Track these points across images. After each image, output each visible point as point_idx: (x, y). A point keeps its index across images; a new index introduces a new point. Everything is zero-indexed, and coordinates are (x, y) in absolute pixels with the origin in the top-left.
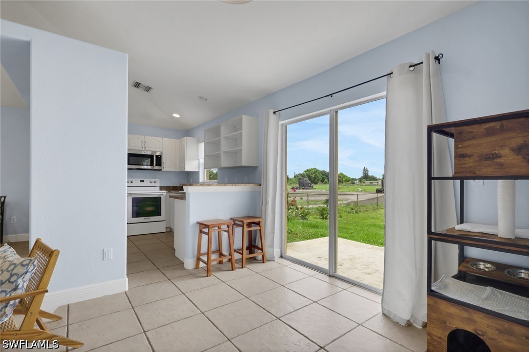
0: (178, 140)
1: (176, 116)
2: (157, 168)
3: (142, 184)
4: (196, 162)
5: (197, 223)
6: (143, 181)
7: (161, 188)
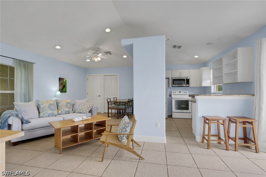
0: (199, 70)
1: (196, 57)
2: (187, 85)
3: (180, 94)
4: (209, 81)
5: (203, 117)
6: (180, 92)
7: (190, 96)
